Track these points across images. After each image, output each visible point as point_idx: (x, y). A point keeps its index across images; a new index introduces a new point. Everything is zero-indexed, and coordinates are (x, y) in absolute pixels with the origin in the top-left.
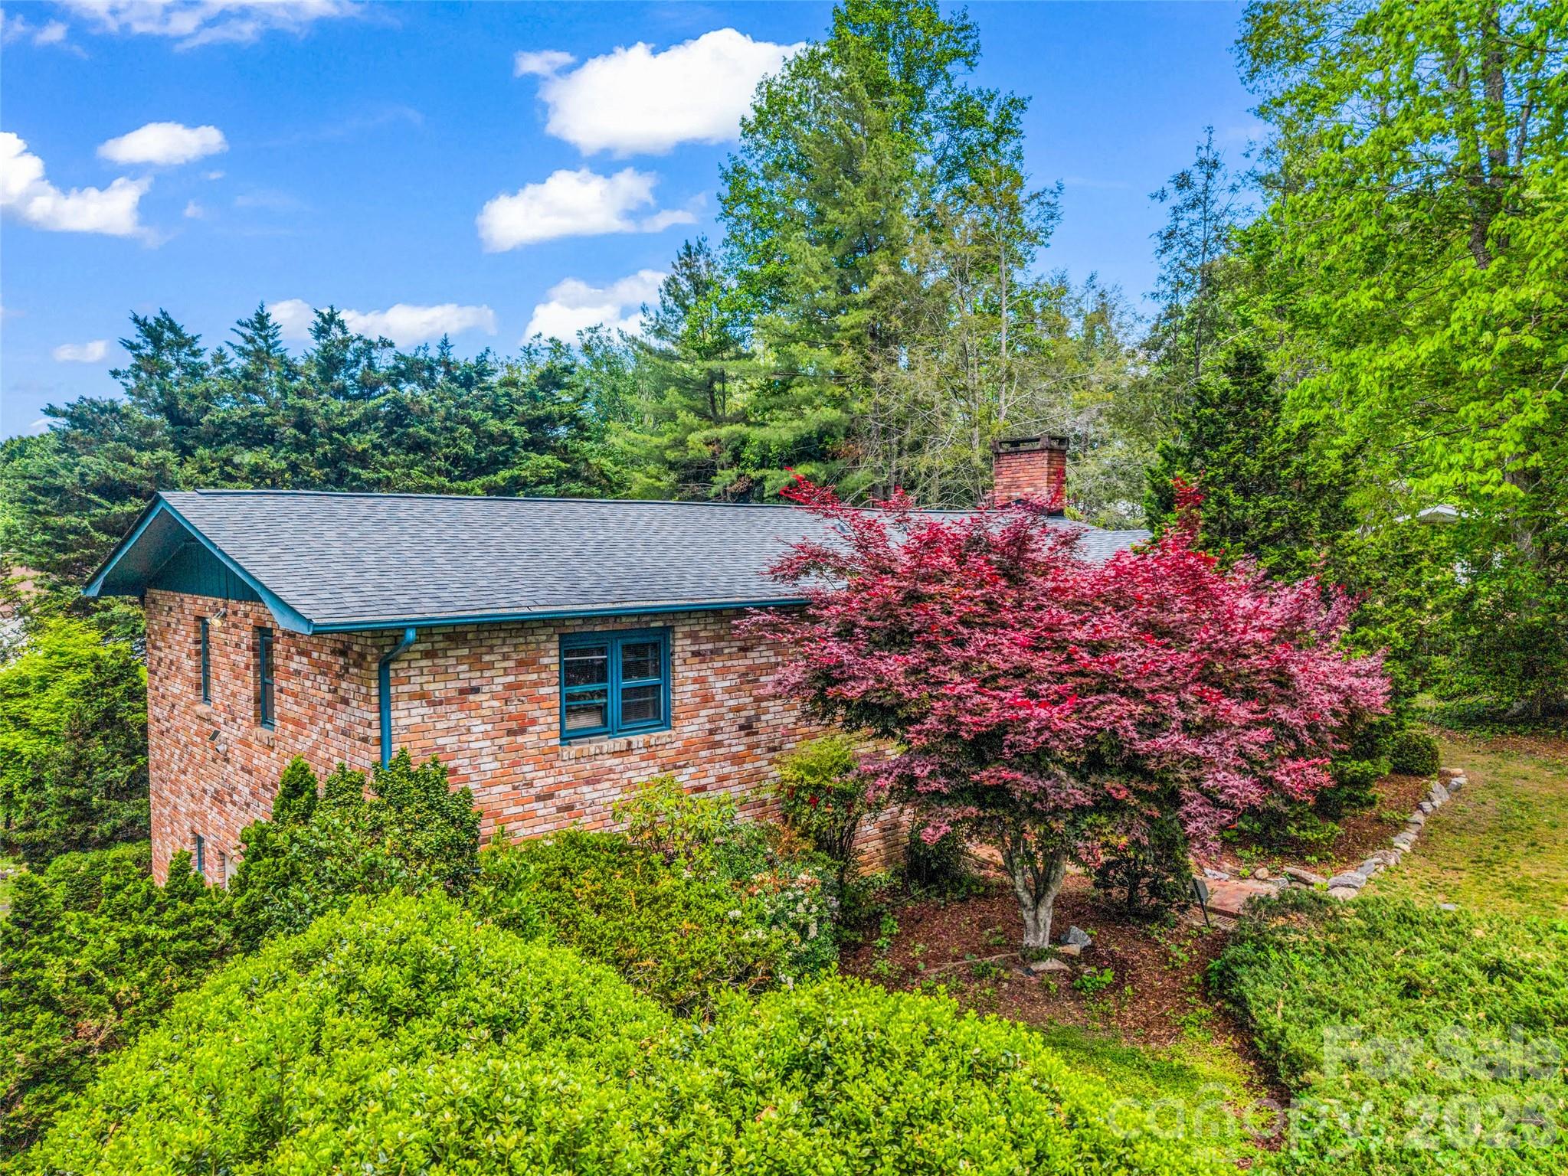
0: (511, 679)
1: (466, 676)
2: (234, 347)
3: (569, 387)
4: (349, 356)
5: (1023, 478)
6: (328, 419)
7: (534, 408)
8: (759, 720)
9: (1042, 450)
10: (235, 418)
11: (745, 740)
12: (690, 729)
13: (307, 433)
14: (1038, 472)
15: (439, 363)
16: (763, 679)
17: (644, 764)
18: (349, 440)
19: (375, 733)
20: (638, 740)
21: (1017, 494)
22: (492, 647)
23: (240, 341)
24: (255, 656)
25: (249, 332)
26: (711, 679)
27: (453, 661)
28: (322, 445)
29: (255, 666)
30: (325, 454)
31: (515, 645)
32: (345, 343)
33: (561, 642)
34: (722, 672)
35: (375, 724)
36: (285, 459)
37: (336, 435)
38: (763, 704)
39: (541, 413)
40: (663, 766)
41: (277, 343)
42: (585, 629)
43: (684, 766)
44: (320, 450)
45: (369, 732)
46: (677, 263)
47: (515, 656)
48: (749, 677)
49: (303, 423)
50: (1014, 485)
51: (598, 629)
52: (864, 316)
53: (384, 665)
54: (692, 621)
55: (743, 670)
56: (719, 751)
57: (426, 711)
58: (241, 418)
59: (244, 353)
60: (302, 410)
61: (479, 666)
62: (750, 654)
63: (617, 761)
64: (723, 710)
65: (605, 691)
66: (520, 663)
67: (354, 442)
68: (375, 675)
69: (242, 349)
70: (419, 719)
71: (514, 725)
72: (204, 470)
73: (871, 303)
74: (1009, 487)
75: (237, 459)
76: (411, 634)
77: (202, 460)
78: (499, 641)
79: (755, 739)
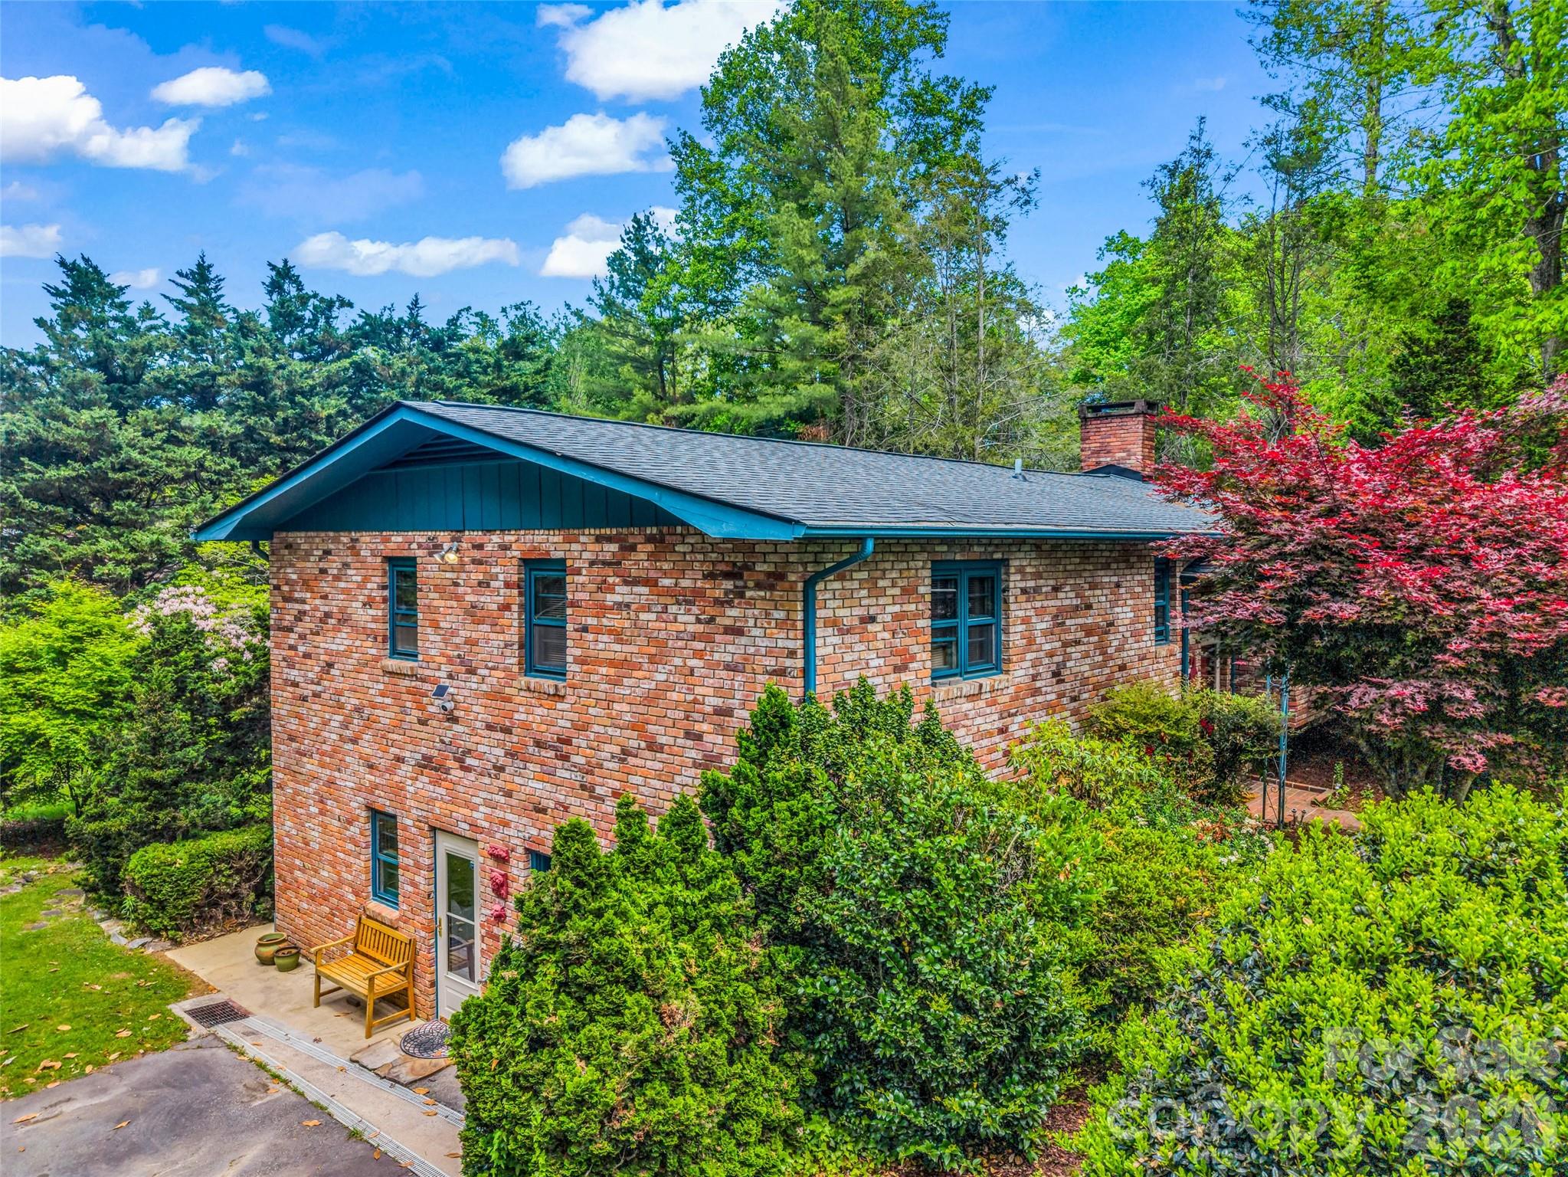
0: (897, 608)
1: (867, 604)
2: (171, 300)
3: (532, 358)
4: (308, 315)
5: (1114, 443)
6: (289, 381)
7: (499, 378)
8: (1065, 667)
9: (1137, 414)
10: (182, 377)
11: (1056, 688)
12: (1019, 673)
13: (265, 394)
14: (1131, 437)
15: (408, 325)
16: (1068, 622)
17: (988, 710)
18: (313, 405)
19: (800, 663)
20: (986, 682)
21: (1105, 460)
22: (884, 571)
23: (179, 294)
24: (520, 594)
25: (189, 283)
26: (1034, 620)
27: (856, 584)
28: (284, 409)
29: (520, 606)
30: (285, 420)
31: (901, 570)
32: (304, 300)
33: (933, 569)
34: (1040, 612)
35: (800, 653)
36: (240, 422)
37: (299, 398)
38: (1069, 650)
39: (507, 383)
40: (1001, 713)
41: (219, 297)
42: (950, 557)
43: (1015, 714)
44: (281, 414)
45: (788, 662)
46: (625, 237)
47: (900, 583)
48: (1059, 619)
49: (259, 383)
50: (1105, 450)
51: (958, 557)
52: (855, 292)
53: (810, 584)
54: (1022, 555)
55: (1054, 611)
56: (1040, 699)
57: (837, 640)
58: (191, 377)
59: (182, 306)
60: (261, 370)
61: (874, 592)
62: (1061, 595)
63: (970, 705)
64: (1042, 654)
65: (956, 627)
66: (905, 591)
67: (317, 407)
68: (800, 596)
69: (181, 302)
70: (830, 650)
71: (897, 660)
72: (148, 433)
73: (857, 281)
74: (1098, 452)
75: (185, 422)
76: (870, 545)
77: (146, 421)
78: (888, 565)
79: (1062, 687)
